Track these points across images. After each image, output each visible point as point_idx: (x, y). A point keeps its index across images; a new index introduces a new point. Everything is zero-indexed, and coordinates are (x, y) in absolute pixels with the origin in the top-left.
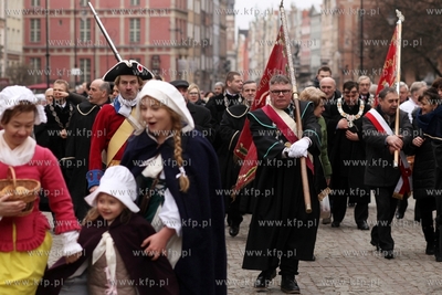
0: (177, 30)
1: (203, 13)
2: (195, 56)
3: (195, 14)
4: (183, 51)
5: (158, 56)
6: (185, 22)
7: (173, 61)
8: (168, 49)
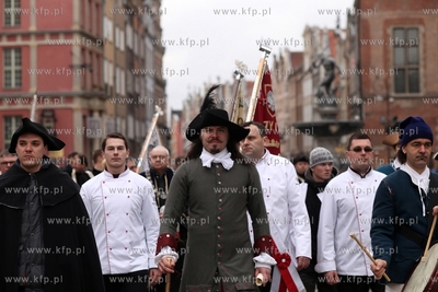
0: (83, 66)
1: (129, 51)
2: (117, 115)
3: (116, 49)
4: (96, 103)
5: (52, 110)
6: (100, 57)
7: (78, 118)
8: (69, 98)
